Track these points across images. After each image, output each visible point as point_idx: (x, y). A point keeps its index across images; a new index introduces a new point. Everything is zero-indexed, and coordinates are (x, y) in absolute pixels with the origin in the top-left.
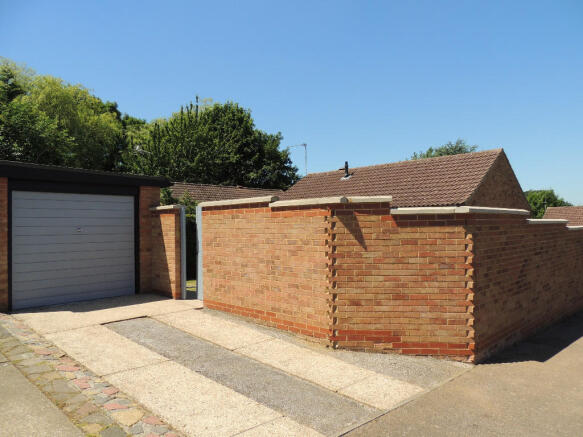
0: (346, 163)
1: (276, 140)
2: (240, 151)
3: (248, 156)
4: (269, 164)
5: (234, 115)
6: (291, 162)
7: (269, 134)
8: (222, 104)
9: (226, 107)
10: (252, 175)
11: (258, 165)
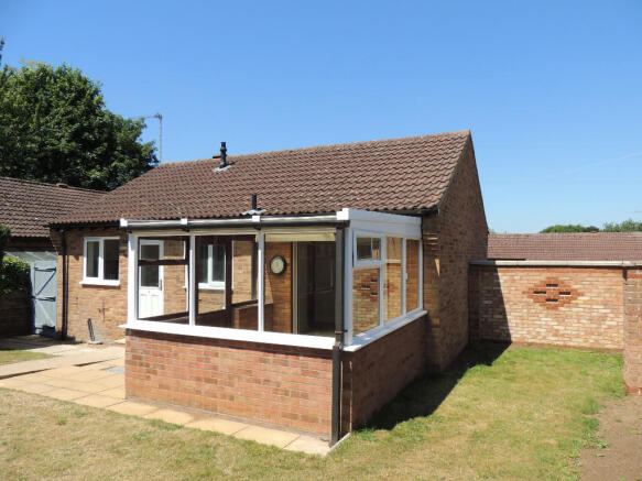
0: (224, 144)
1: (136, 129)
2: (76, 136)
3: (91, 146)
4: (122, 160)
5: (71, 84)
6: (156, 161)
7: (126, 118)
8: (54, 66)
9: (60, 72)
10: (95, 174)
11: (104, 160)
